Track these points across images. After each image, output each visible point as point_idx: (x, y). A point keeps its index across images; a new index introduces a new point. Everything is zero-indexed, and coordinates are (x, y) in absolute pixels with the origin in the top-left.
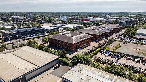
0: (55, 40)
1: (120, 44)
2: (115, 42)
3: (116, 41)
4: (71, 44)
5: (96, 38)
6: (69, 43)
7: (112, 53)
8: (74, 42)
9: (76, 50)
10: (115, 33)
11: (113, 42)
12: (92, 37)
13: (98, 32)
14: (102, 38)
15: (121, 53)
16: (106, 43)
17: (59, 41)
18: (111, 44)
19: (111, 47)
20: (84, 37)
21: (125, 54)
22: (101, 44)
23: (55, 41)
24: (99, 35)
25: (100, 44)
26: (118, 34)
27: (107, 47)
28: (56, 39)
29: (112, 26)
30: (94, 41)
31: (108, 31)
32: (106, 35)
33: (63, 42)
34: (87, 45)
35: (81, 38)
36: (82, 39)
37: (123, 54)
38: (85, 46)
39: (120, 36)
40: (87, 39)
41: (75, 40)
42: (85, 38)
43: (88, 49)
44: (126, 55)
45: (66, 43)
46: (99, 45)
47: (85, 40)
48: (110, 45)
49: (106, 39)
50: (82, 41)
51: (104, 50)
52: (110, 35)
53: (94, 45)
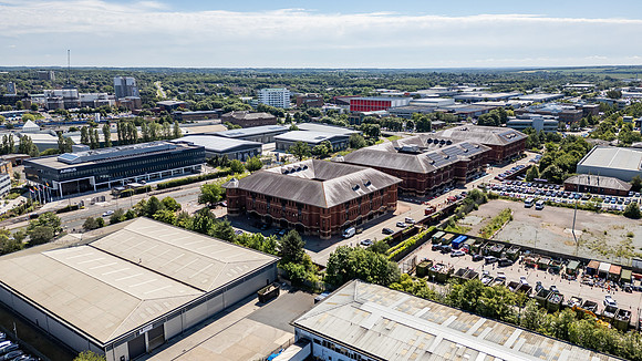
0: (254, 195)
1: (510, 211)
2: (491, 203)
3: (496, 197)
4: (319, 208)
5: (414, 186)
6: (311, 206)
7: (476, 243)
8: (330, 204)
9: (339, 236)
10: (494, 163)
11: (485, 202)
12: (399, 184)
13: (424, 161)
14: (441, 187)
15: (508, 245)
16: (455, 206)
17: (269, 198)
18: (477, 209)
19: (473, 222)
20: (369, 184)
21: (523, 249)
22: (438, 210)
23: (254, 198)
24: (430, 174)
25: (431, 212)
26: (509, 168)
27: (461, 221)
28: (259, 190)
29: (483, 137)
30: (410, 197)
31: (464, 158)
32: (458, 174)
33: (284, 202)
34: (381, 213)
35: (358, 187)
36: (360, 192)
37: (516, 246)
38: (370, 217)
39: (513, 178)
40: (382, 191)
41: (335, 194)
42: (372, 188)
43: (384, 230)
44: (528, 252)
45: (300, 206)
46: (427, 213)
47: (371, 195)
48: (474, 212)
49: (457, 192)
50: (359, 200)
51: (446, 233)
52: (473, 173)
53: (409, 212)
